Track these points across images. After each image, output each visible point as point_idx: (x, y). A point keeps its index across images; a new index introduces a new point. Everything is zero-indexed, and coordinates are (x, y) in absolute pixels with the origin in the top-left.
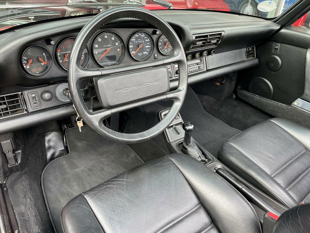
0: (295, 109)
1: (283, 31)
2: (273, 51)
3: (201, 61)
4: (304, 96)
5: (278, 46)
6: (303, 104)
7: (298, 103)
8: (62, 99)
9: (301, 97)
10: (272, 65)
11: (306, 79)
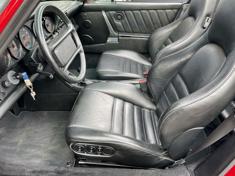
0: (109, 44)
1: (85, 4)
2: (84, 18)
3: (59, 33)
4: (111, 35)
5: (86, 14)
6: (112, 40)
7: (109, 40)
8: (15, 83)
9: (110, 36)
10: (87, 25)
11: (108, 26)
